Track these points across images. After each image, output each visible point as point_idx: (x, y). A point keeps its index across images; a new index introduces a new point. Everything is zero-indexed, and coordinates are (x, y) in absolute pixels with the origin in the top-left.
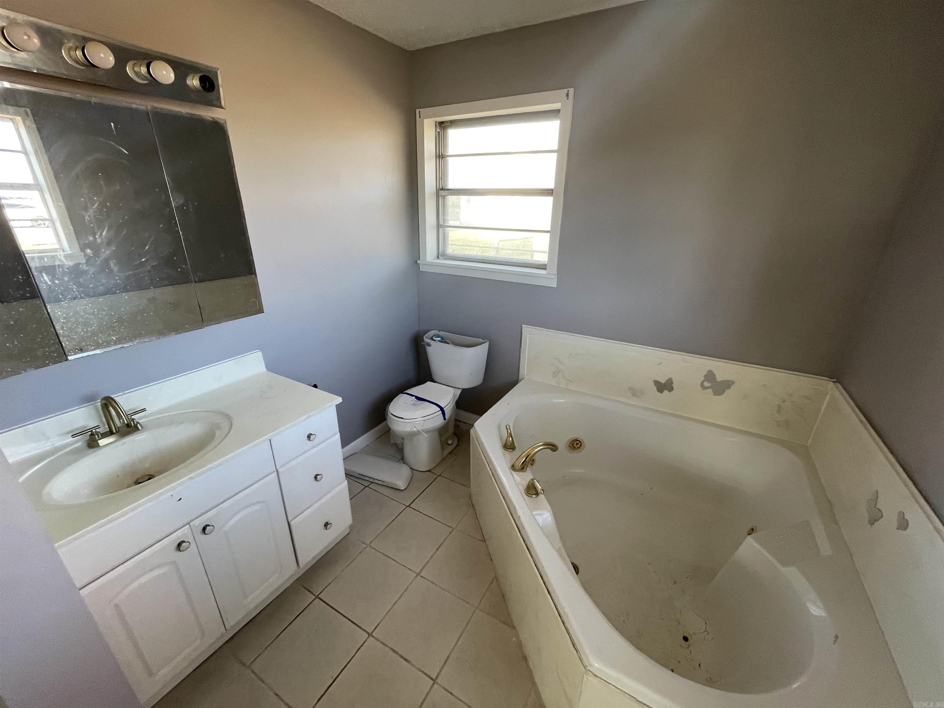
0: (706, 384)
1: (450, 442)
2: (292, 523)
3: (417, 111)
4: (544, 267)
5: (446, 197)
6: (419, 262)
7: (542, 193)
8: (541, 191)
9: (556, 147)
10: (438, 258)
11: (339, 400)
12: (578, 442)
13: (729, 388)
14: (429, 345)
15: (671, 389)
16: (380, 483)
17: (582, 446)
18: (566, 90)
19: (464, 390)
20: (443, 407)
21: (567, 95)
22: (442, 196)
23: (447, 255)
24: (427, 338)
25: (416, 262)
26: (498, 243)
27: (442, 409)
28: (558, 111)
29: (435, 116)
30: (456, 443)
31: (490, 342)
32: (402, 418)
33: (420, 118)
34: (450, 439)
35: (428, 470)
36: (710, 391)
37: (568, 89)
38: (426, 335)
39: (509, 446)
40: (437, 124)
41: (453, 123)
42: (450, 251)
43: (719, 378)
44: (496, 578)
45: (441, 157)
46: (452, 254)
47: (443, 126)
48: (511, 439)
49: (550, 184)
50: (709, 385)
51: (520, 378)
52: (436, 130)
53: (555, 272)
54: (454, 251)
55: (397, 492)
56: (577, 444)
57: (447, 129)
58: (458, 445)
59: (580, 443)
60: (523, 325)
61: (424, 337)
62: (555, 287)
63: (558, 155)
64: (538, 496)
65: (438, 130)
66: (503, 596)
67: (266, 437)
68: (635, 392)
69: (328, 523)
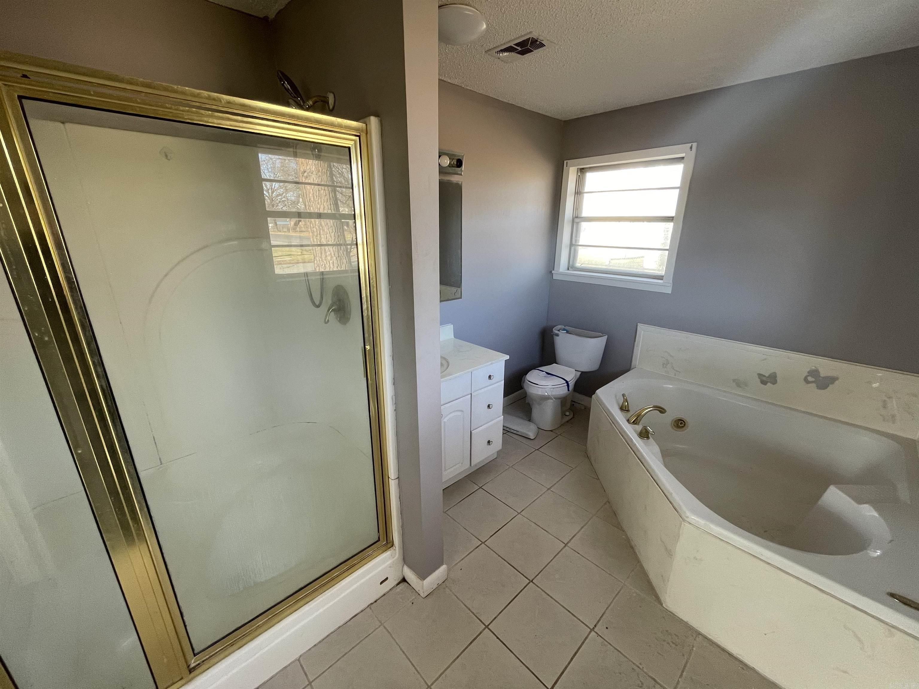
0: (810, 379)
1: (567, 413)
2: (472, 432)
3: (565, 162)
4: (662, 278)
5: (580, 223)
6: (553, 272)
7: (663, 220)
8: (663, 219)
9: (678, 185)
10: (568, 269)
11: (507, 357)
12: (682, 422)
13: (833, 383)
14: (557, 335)
15: (774, 381)
16: (515, 432)
17: (686, 426)
18: (690, 144)
19: (583, 373)
20: (568, 381)
21: (691, 148)
22: (576, 222)
23: (576, 268)
24: (555, 329)
25: (551, 272)
26: (610, 261)
27: (567, 382)
28: (683, 158)
29: (579, 165)
30: (572, 416)
31: (608, 336)
32: (537, 384)
33: (567, 166)
34: (568, 412)
35: (550, 430)
36: (814, 385)
37: (692, 144)
38: (555, 328)
39: (624, 409)
40: (579, 169)
41: (592, 169)
42: (578, 265)
43: (823, 373)
44: (609, 502)
45: (579, 193)
46: (580, 267)
47: (582, 171)
48: (626, 403)
49: (672, 213)
50: (813, 379)
51: (632, 367)
52: (577, 174)
53: (671, 282)
54: (582, 264)
55: (528, 440)
56: (681, 423)
57: (586, 172)
58: (573, 417)
59: (684, 423)
60: (638, 324)
61: (554, 329)
62: (670, 293)
63: (680, 190)
64: (649, 439)
65: (579, 174)
66: (614, 512)
67: (470, 370)
68: (738, 384)
69: (489, 441)
